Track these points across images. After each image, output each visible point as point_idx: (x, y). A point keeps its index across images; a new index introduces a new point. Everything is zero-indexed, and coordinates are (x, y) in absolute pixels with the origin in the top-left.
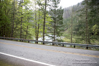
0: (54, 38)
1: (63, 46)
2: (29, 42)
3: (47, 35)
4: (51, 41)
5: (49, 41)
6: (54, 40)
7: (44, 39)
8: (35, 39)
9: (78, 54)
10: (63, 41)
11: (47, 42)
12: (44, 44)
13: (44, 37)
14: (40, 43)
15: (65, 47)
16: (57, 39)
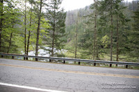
0: (52, 51)
1: (64, 63)
2: (13, 58)
3: (42, 48)
4: (47, 56)
5: (44, 56)
6: (52, 55)
7: (37, 54)
8: (23, 53)
9: (83, 73)
10: (64, 56)
11: (42, 58)
12: (37, 60)
13: (37, 50)
14: (32, 59)
15: (67, 63)
16: (56, 54)
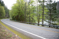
0: (50, 22)
1: (57, 28)
2: (34, 24)
3: (45, 21)
4: (48, 24)
5: (46, 24)
6: (50, 24)
7: (43, 23)
8: (37, 23)
11: (45, 25)
12: (43, 26)
13: (43, 22)
14: (41, 25)
16: (52, 23)
